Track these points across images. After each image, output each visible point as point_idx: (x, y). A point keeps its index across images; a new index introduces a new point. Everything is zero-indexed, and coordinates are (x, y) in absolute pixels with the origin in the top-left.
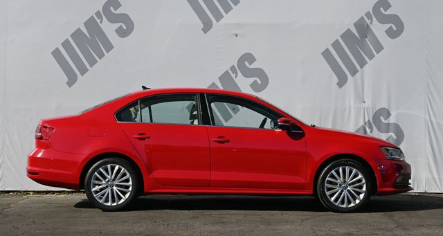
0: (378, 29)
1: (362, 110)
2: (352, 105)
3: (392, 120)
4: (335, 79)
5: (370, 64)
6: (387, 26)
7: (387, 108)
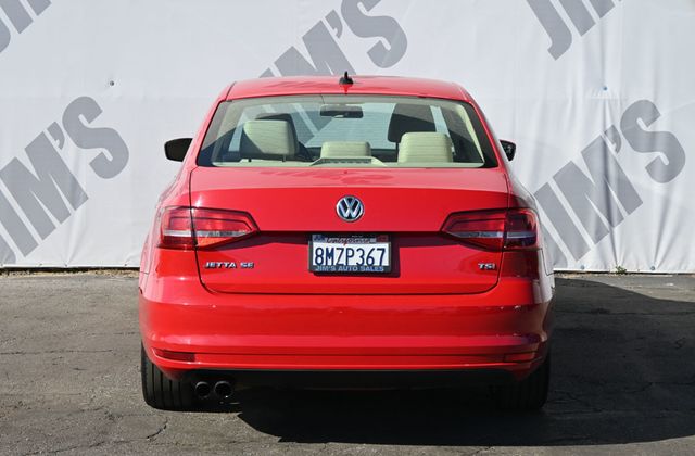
1: (600, 105)
2: (580, 94)
3: (661, 126)
4: (546, 41)
5: (619, 9)
7: (652, 101)
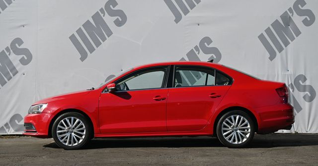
0: (297, 20)
1: (287, 76)
2: (280, 73)
3: (308, 83)
4: (268, 55)
5: (292, 44)
6: (303, 18)
7: (304, 74)
